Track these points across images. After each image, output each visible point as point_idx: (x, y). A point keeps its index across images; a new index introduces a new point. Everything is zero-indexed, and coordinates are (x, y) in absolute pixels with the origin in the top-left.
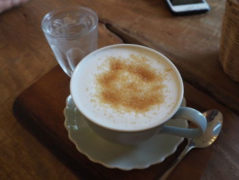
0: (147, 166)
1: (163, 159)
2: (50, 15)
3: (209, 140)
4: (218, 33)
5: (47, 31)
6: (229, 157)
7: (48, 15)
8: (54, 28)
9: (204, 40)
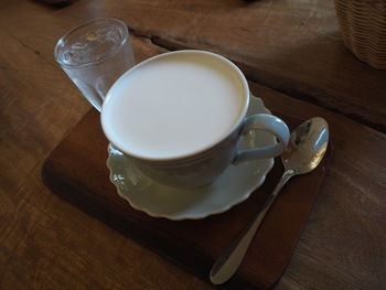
0: (227, 208)
1: (247, 195)
2: (64, 40)
3: (312, 159)
4: (316, 13)
5: (65, 62)
6: (349, 180)
7: (60, 41)
8: (71, 55)
9: (297, 27)
